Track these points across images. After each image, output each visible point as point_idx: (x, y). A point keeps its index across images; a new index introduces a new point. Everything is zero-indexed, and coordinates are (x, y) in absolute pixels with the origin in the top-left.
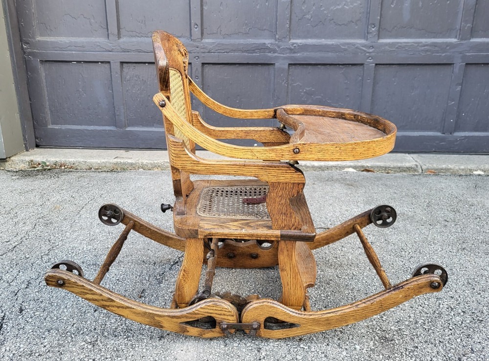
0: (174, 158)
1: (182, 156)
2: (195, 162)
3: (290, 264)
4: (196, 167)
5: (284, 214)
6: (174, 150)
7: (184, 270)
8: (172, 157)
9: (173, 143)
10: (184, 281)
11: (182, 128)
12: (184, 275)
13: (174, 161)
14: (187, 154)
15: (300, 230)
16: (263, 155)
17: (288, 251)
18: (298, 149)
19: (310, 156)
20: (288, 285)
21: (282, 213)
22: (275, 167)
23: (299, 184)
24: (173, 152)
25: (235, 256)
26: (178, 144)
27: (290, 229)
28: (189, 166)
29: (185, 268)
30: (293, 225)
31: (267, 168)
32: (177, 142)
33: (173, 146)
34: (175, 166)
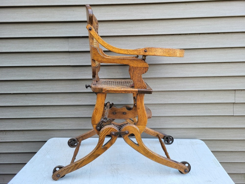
0: (94, 56)
1: (97, 54)
2: (102, 57)
3: (141, 106)
4: (103, 60)
5: (140, 81)
6: (94, 52)
7: (96, 109)
8: (93, 55)
9: (94, 49)
10: (96, 114)
11: (98, 40)
12: (95, 111)
13: (94, 57)
14: (99, 54)
15: (146, 89)
16: (132, 52)
17: (141, 100)
18: (146, 50)
19: (151, 53)
20: (140, 115)
21: (139, 81)
22: (136, 60)
23: (146, 68)
24: (93, 52)
25: (116, 113)
26: (96, 49)
27: (142, 88)
28: (100, 59)
29: (96, 107)
30: (143, 87)
31: (133, 60)
32: (95, 48)
33: (93, 50)
34: (94, 59)
